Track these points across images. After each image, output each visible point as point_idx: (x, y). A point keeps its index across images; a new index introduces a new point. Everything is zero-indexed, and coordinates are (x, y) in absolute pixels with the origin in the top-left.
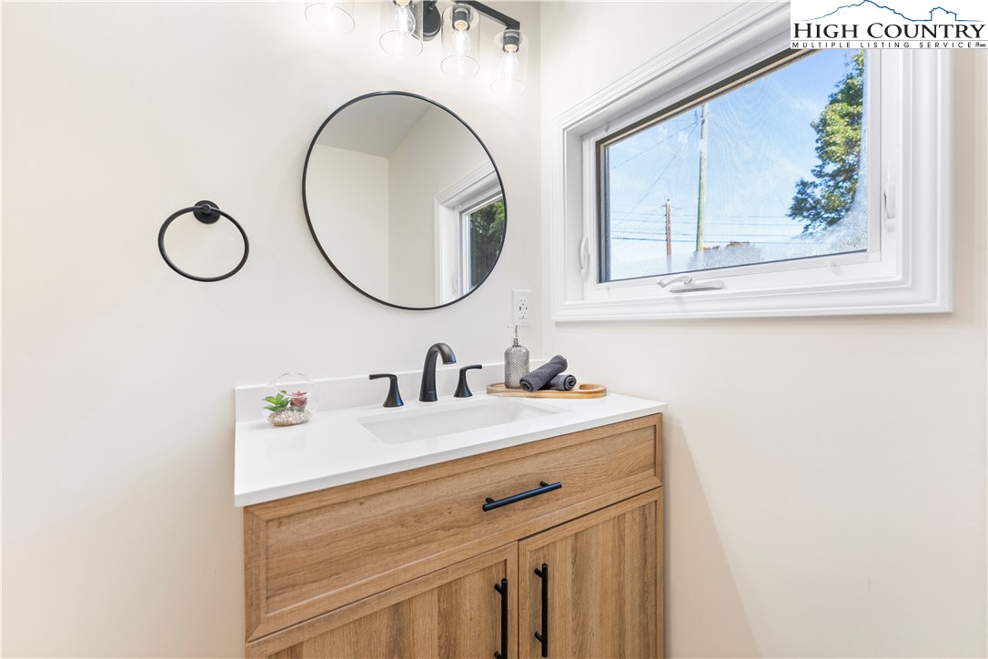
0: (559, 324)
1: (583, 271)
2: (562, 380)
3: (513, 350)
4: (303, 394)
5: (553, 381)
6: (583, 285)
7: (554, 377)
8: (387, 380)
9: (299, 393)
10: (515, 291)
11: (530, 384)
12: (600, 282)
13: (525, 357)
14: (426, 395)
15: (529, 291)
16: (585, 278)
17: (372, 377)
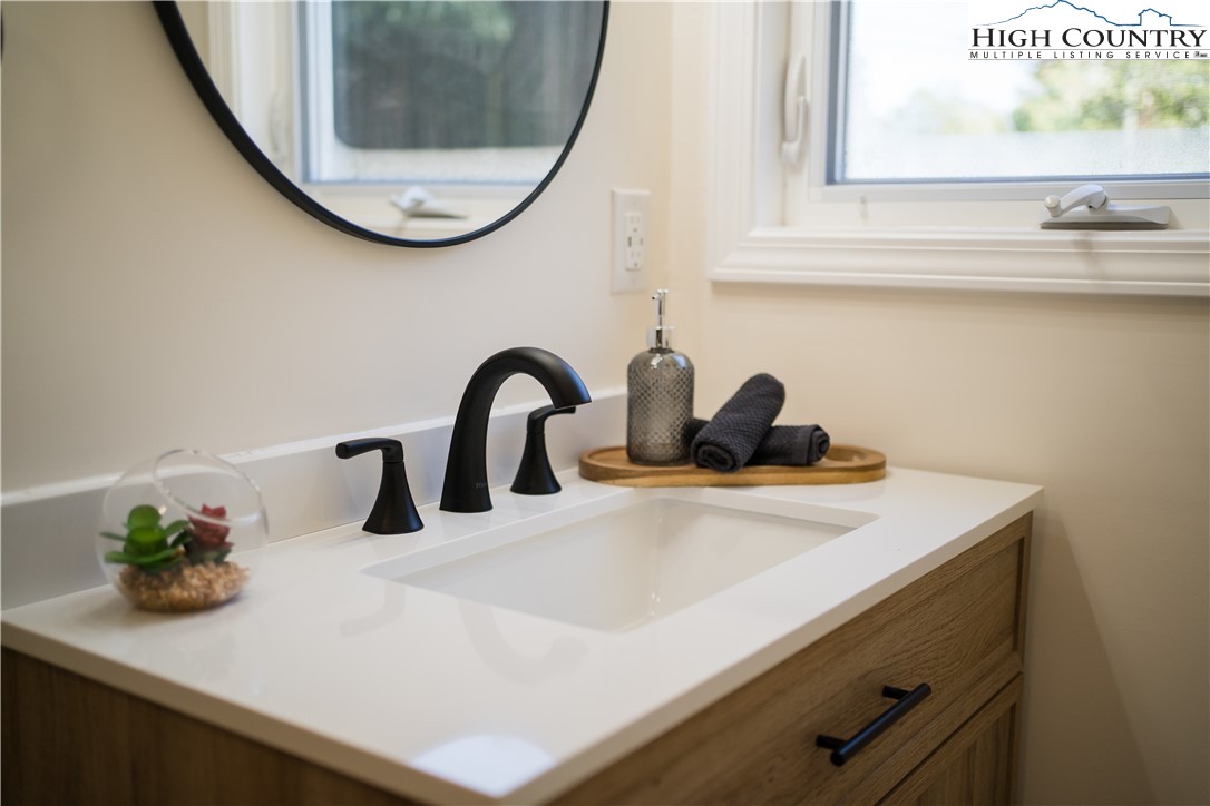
0: (724, 288)
1: (792, 148)
2: (800, 439)
3: (655, 362)
4: (220, 513)
5: (773, 442)
6: (785, 185)
7: (770, 431)
8: (378, 454)
9: (205, 510)
10: (620, 191)
11: (729, 452)
12: (830, 180)
13: (686, 380)
14: (465, 492)
15: (646, 192)
16: (793, 167)
17: (345, 451)
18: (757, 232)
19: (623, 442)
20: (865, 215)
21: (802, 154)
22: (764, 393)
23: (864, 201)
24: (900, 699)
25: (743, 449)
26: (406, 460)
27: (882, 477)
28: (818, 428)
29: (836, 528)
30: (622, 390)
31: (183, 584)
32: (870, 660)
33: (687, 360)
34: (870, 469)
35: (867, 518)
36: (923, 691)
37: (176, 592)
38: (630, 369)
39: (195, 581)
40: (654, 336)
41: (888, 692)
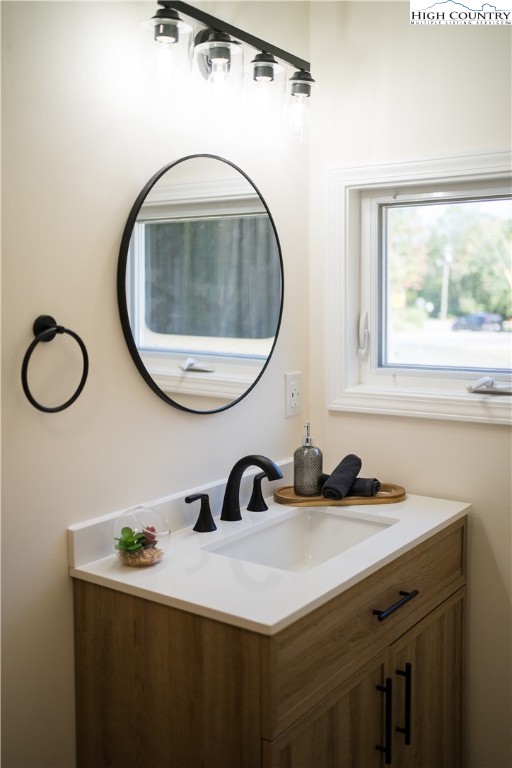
0: (334, 413)
1: (363, 351)
2: (368, 485)
3: (306, 452)
4: (153, 530)
5: (356, 486)
6: (360, 367)
7: (356, 480)
8: (199, 501)
9: (148, 528)
10: (288, 374)
11: (338, 492)
12: (380, 365)
13: (319, 460)
14: (231, 513)
15: (299, 372)
16: (362, 360)
17: (189, 500)
18: (348, 390)
19: (292, 484)
20: (395, 381)
21: (367, 354)
22: (352, 463)
23: (394, 376)
24: (406, 596)
25: (343, 490)
26: (210, 502)
27: (404, 500)
28: (376, 480)
29: (385, 524)
30: (291, 460)
31: (144, 557)
32: (394, 581)
33: (320, 451)
34: (399, 497)
35: (396, 521)
36: (416, 593)
37: (142, 560)
38: (295, 454)
39: (148, 556)
40: (305, 441)
41: (402, 593)
